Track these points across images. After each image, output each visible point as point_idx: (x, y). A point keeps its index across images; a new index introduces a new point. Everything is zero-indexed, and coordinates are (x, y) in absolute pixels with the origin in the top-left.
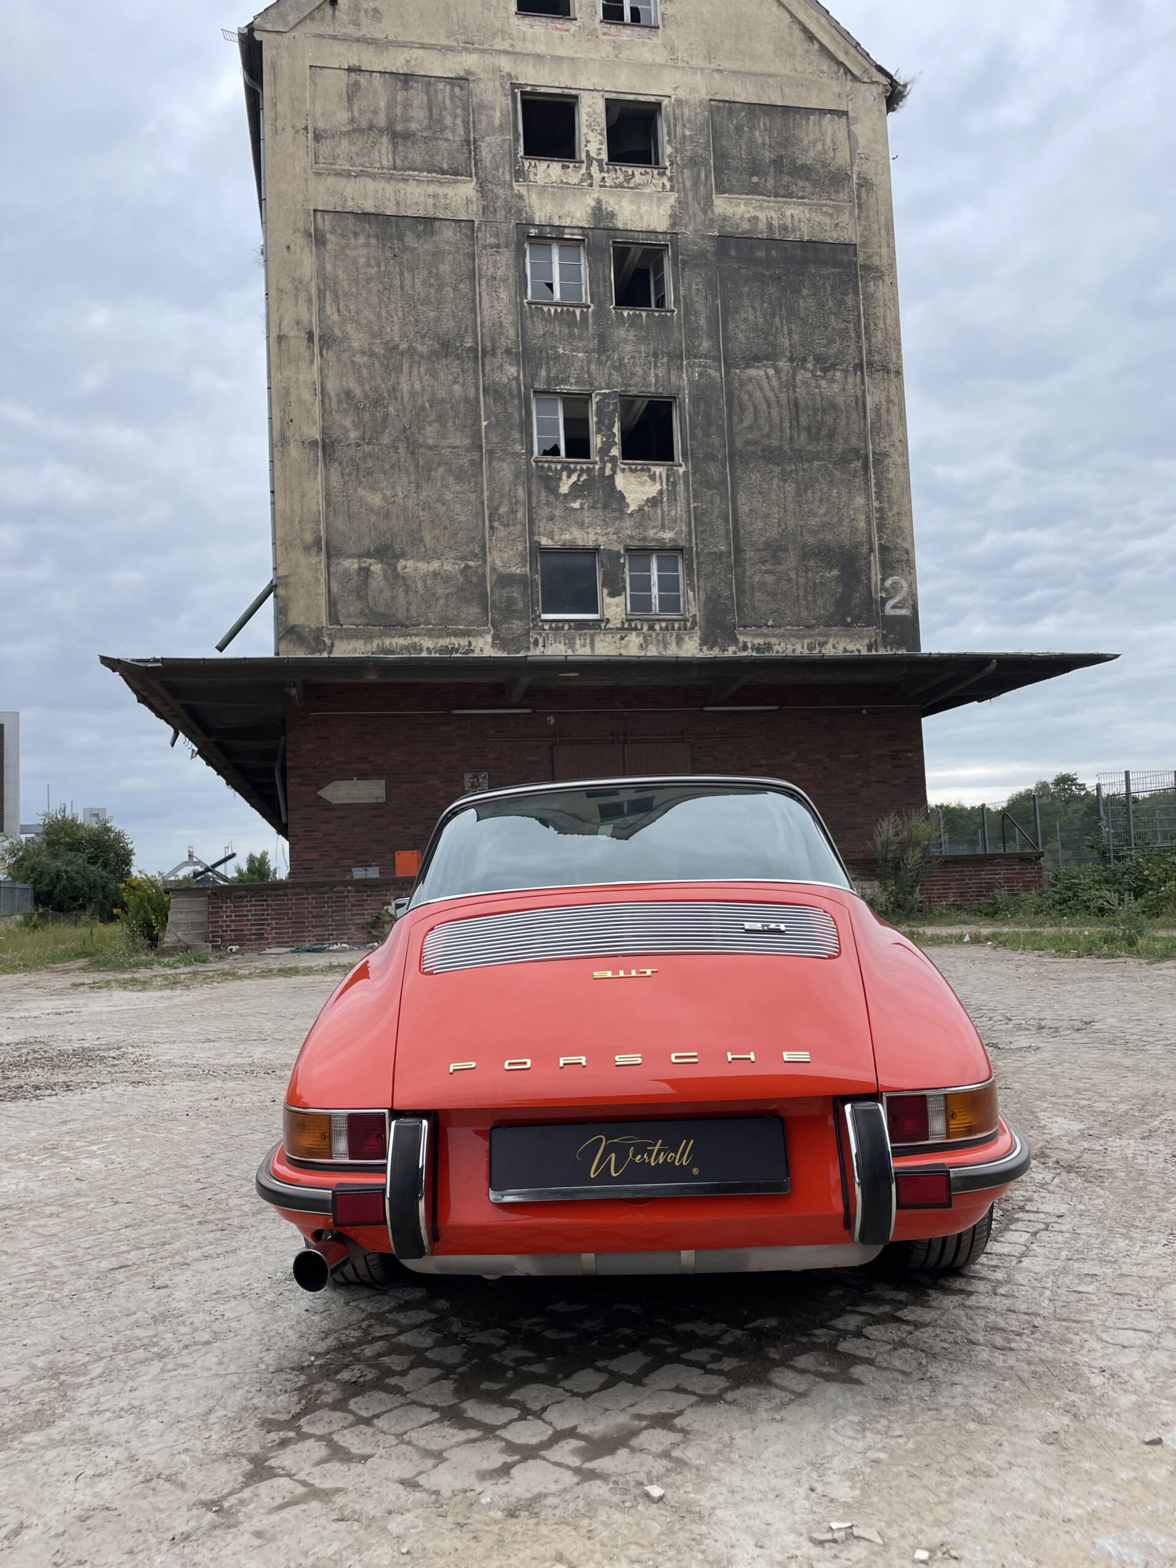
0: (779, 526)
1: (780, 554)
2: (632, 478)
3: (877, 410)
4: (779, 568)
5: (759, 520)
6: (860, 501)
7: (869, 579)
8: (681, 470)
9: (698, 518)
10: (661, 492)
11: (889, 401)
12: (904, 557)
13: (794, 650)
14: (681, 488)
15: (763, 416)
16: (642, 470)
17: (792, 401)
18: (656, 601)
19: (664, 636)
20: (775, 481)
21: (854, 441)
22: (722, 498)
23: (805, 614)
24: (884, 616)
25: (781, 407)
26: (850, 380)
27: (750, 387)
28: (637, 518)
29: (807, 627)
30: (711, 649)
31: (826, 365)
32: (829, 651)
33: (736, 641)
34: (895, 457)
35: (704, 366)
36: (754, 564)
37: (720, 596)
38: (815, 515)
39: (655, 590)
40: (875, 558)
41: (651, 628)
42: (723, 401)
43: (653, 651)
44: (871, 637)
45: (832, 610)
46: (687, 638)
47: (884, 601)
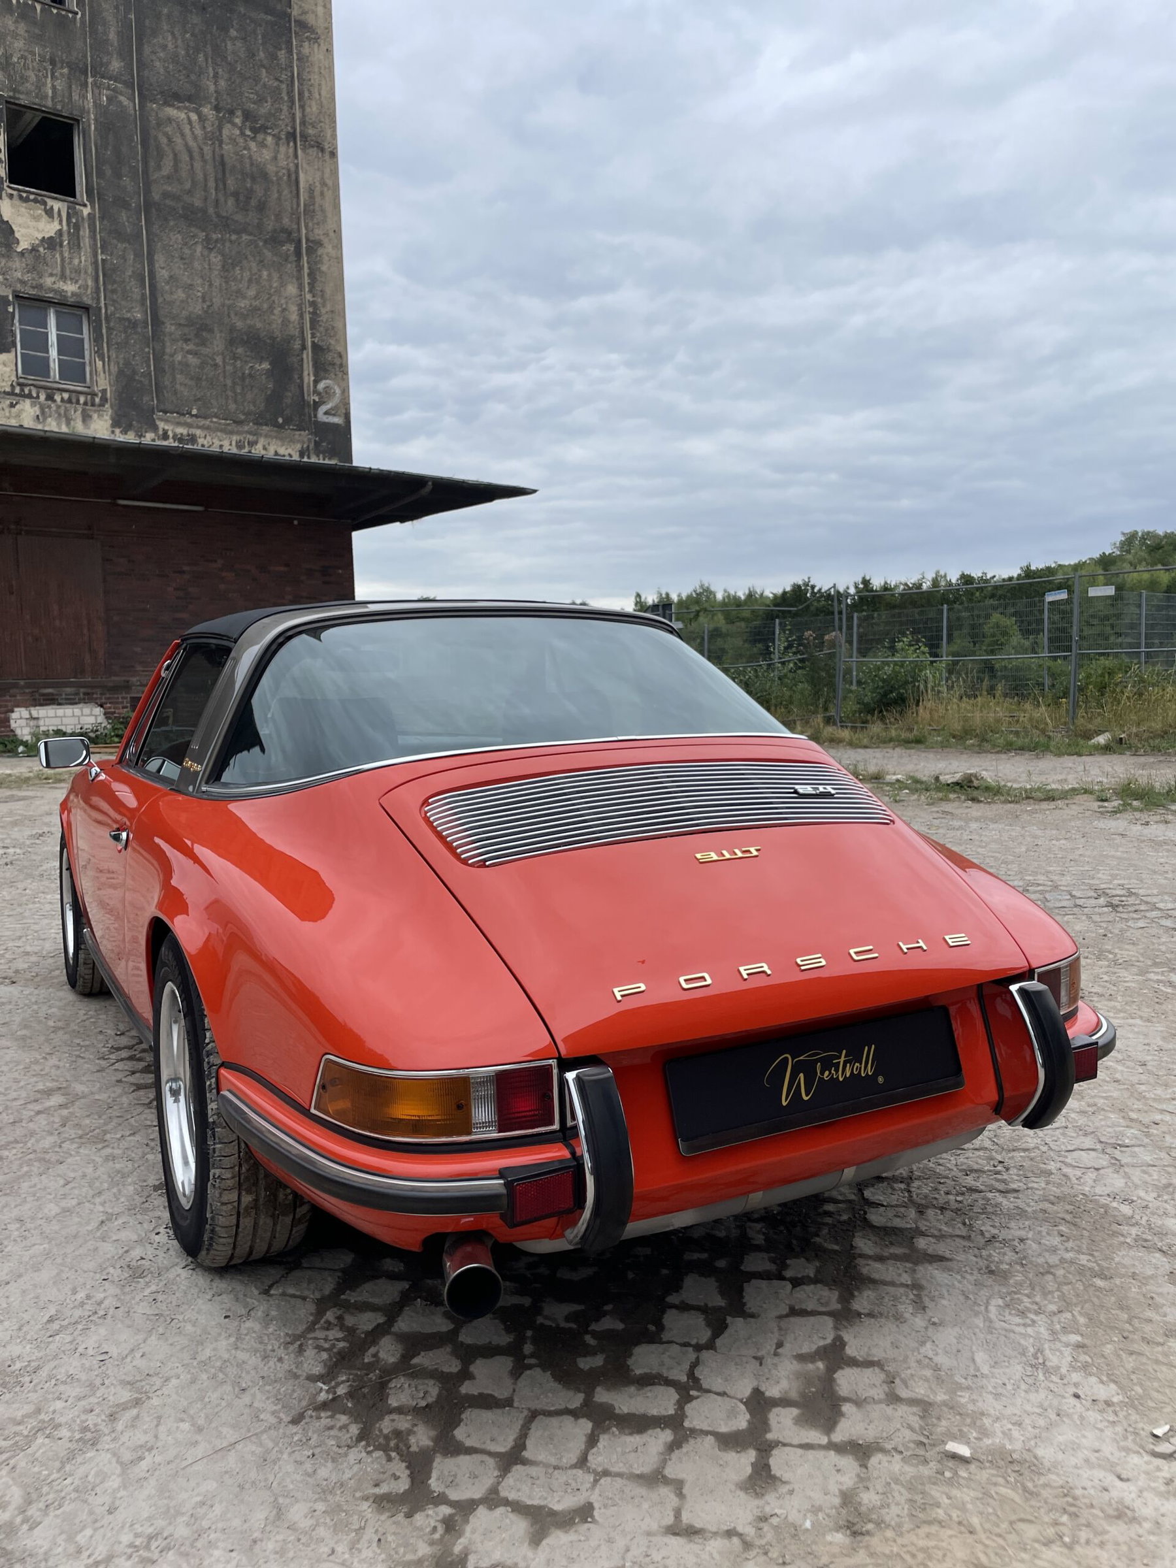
0: (204, 301)
1: (204, 334)
2: (23, 208)
3: (311, 191)
4: (205, 351)
5: (180, 291)
6: (292, 289)
7: (301, 378)
8: (86, 211)
9: (107, 274)
10: (60, 233)
11: (324, 184)
12: (338, 361)
13: (221, 446)
14: (85, 232)
15: (184, 167)
16: (36, 201)
17: (217, 158)
18: (54, 366)
19: (66, 410)
20: (199, 248)
21: (286, 221)
22: (136, 255)
23: (232, 407)
24: (317, 423)
25: (205, 161)
26: (283, 149)
27: (168, 129)
28: (29, 259)
29: (235, 422)
30: (125, 432)
31: (257, 126)
32: (258, 451)
33: (155, 428)
34: (329, 248)
35: (113, 90)
36: (174, 341)
37: (134, 372)
38: (244, 297)
39: (53, 353)
40: (308, 356)
41: (50, 398)
42: (137, 138)
43: (53, 426)
44: (303, 443)
45: (262, 407)
46: (95, 416)
47: (316, 405)
